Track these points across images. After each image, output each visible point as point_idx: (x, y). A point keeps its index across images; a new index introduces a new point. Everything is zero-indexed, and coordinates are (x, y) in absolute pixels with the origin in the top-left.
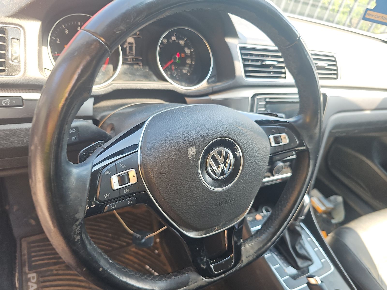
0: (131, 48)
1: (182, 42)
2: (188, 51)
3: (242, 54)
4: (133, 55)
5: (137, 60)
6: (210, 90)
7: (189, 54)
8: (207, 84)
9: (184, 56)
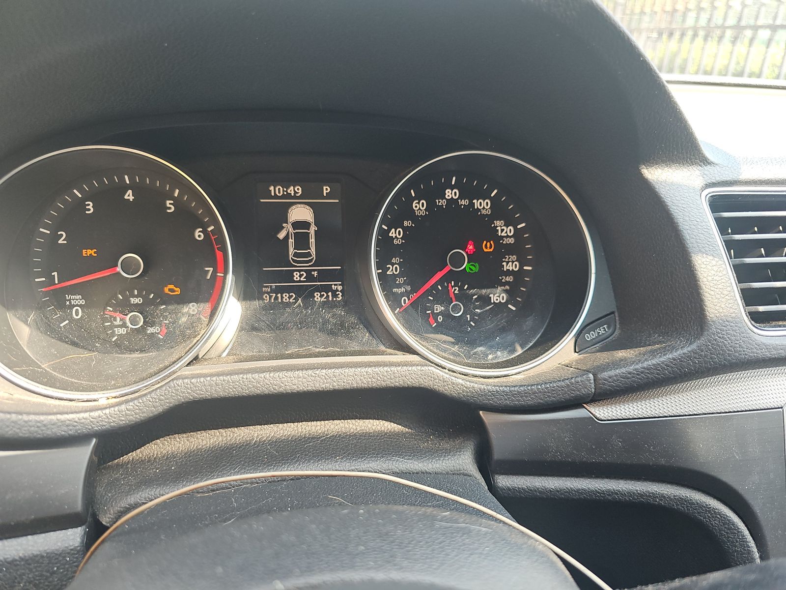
0: (302, 241)
1: (483, 205)
2: (506, 231)
3: (723, 225)
4: (311, 261)
5: (323, 275)
6: (589, 384)
7: (511, 237)
8: (577, 351)
9: (491, 247)
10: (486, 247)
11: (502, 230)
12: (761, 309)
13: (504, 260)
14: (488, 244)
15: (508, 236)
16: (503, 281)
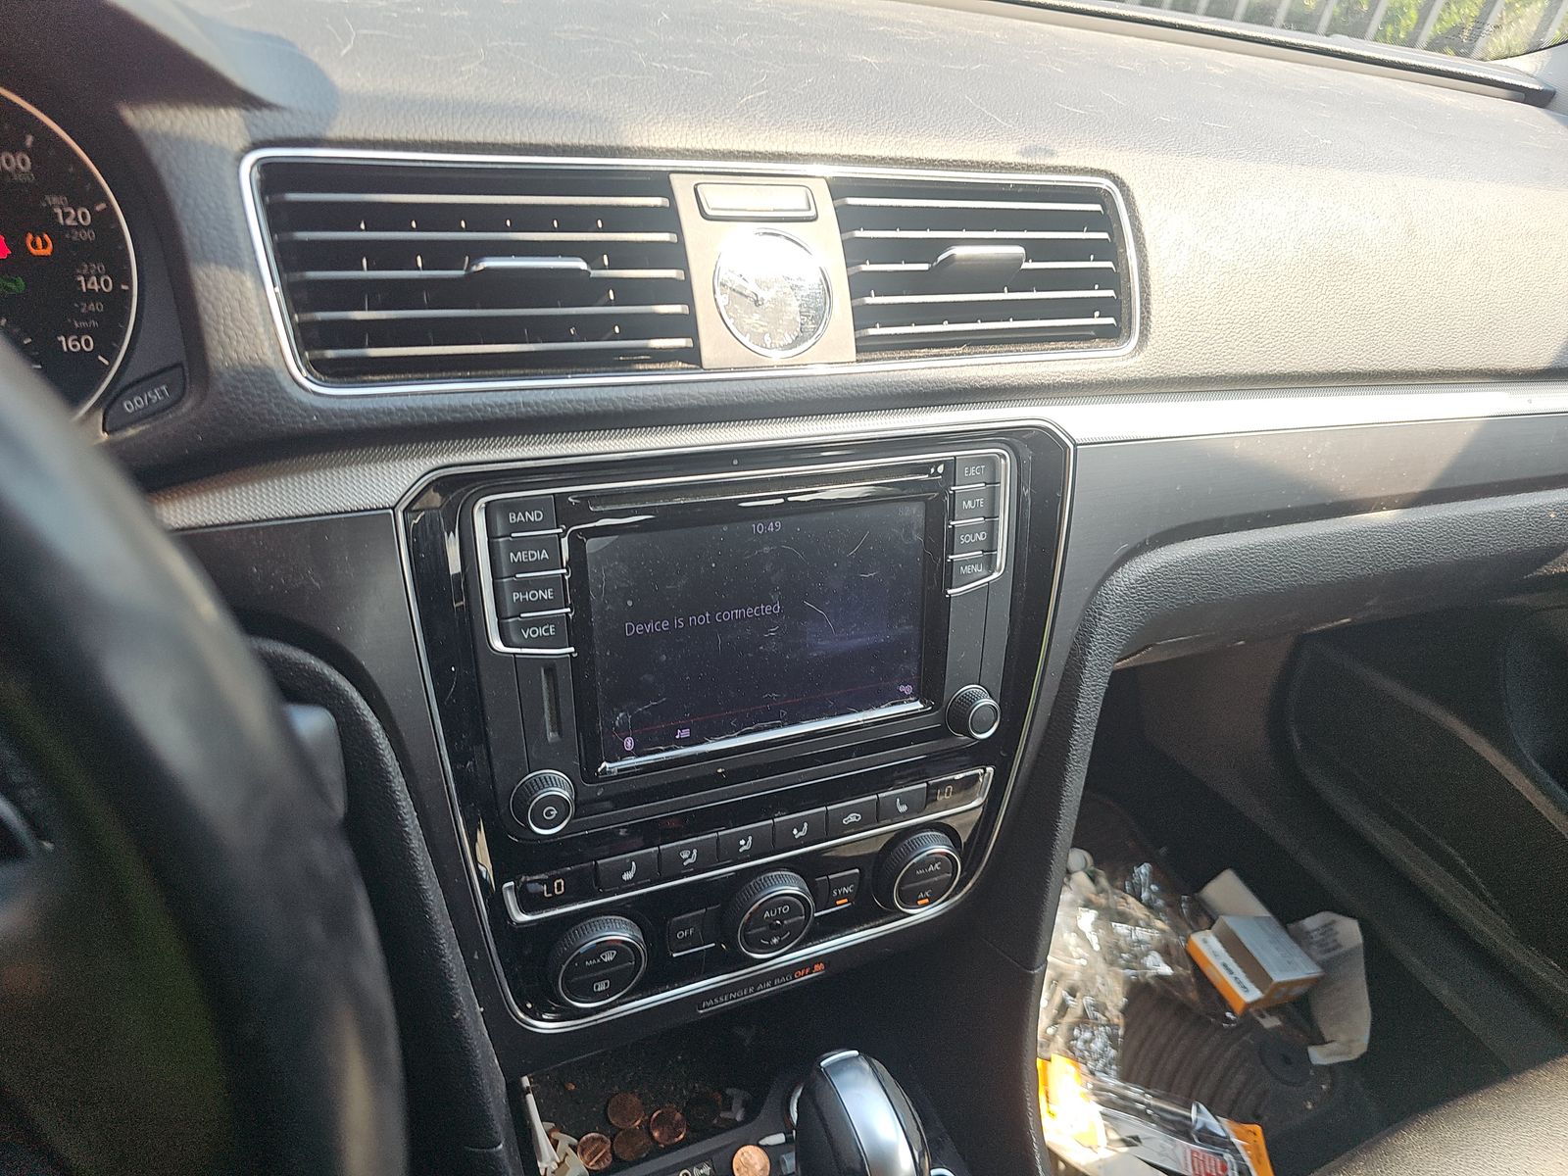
1: (14, 164)
2: (74, 216)
7: (86, 228)
8: (107, 429)
9: (45, 245)
10: (34, 244)
11: (66, 215)
12: (330, 354)
13: (78, 271)
14: (39, 240)
15: (79, 227)
16: (83, 310)
